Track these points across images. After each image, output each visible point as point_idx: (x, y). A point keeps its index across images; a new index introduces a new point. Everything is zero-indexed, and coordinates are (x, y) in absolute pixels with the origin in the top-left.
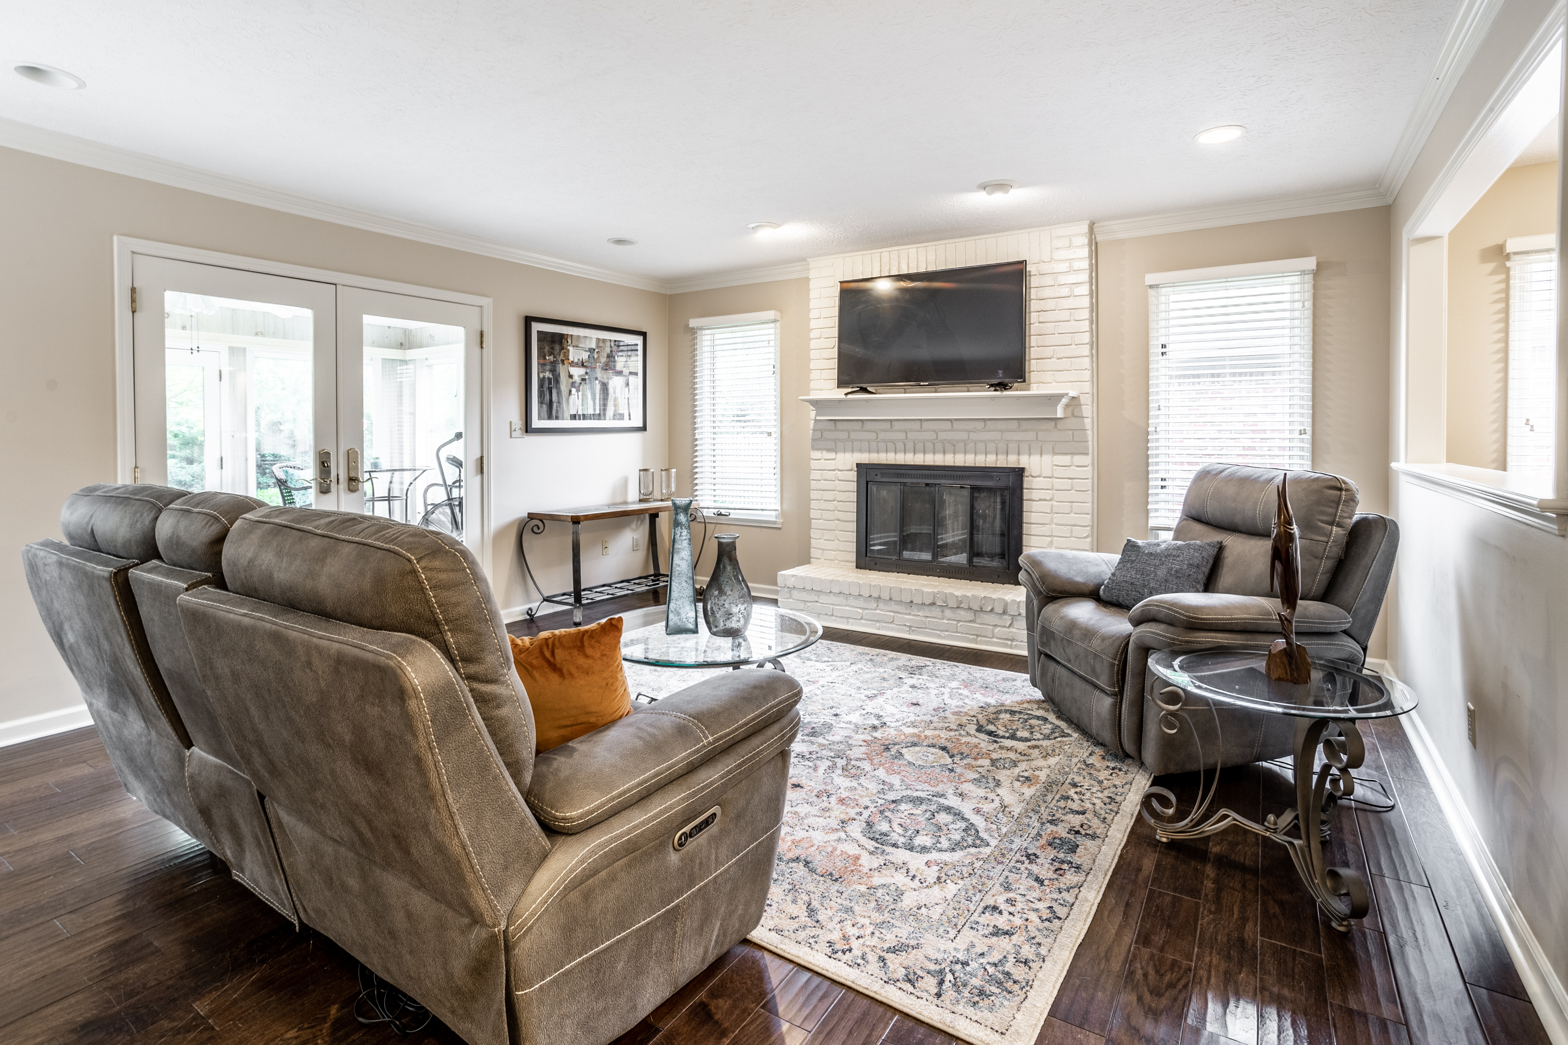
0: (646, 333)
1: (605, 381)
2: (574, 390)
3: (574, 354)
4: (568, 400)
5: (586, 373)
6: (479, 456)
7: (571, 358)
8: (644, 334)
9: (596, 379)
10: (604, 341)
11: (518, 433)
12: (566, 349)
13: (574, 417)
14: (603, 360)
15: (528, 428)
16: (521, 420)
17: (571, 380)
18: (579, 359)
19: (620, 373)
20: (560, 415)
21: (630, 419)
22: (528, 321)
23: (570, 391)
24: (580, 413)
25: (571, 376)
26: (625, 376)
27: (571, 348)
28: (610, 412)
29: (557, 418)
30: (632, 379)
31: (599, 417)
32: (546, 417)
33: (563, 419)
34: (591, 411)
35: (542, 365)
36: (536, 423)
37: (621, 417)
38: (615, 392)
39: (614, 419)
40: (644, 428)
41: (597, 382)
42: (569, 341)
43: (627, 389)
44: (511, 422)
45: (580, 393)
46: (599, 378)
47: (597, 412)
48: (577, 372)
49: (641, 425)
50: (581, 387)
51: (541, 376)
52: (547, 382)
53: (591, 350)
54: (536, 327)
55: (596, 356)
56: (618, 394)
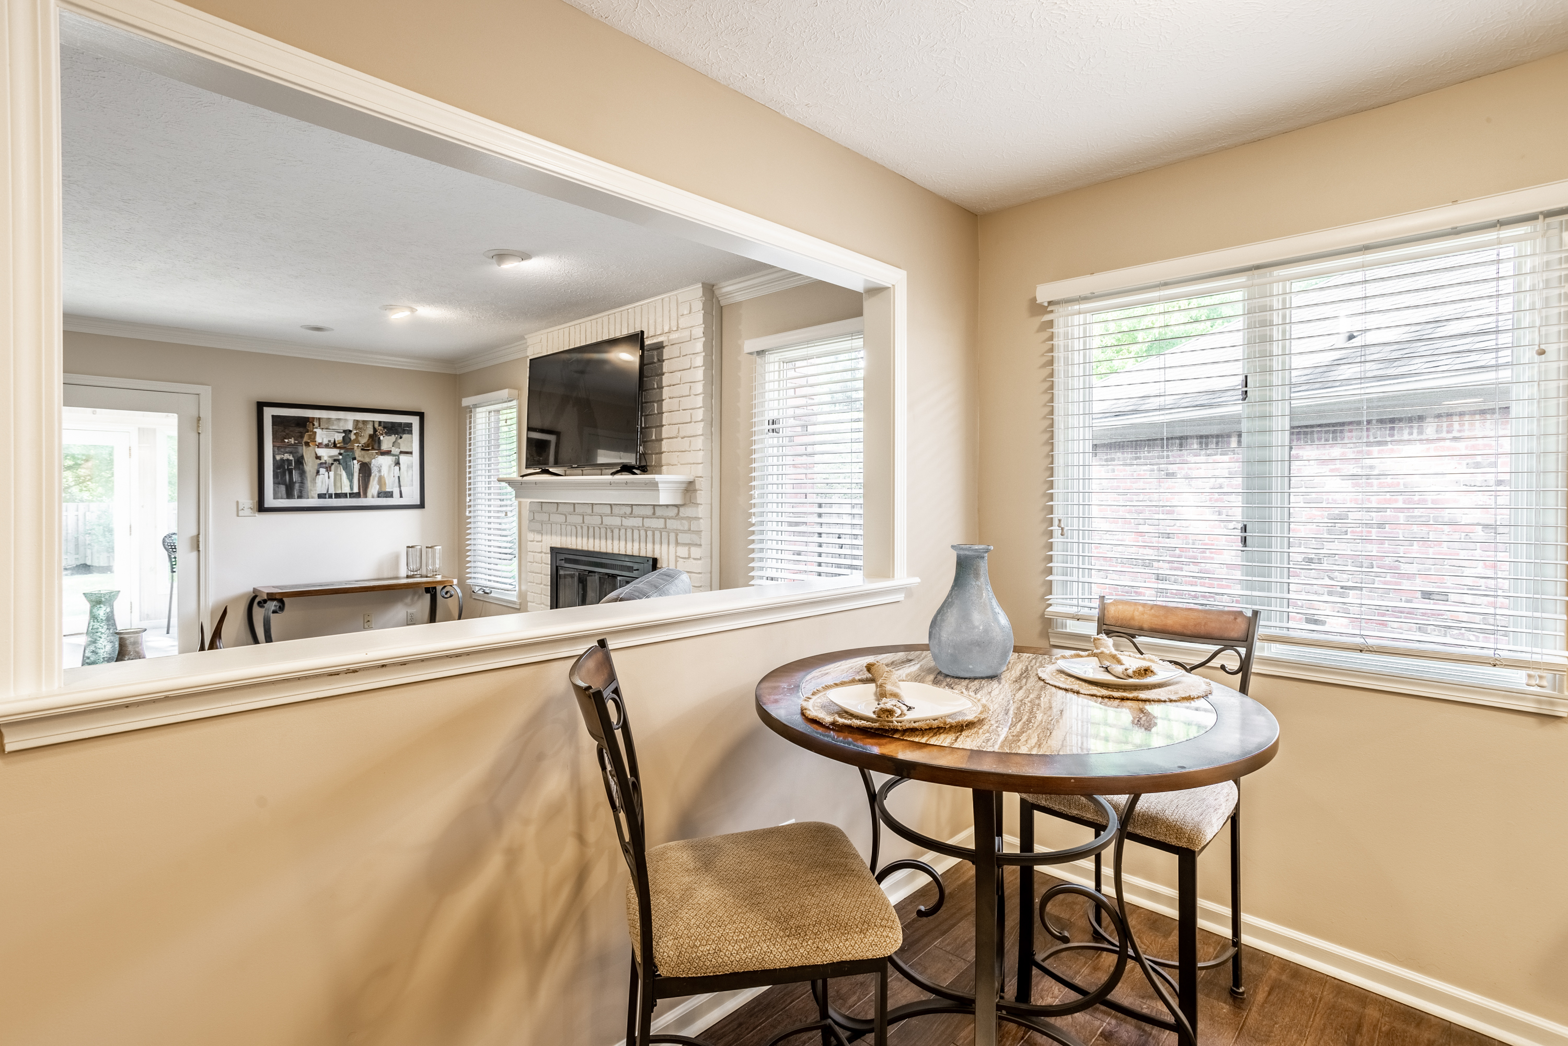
0: (423, 413)
1: (367, 460)
2: (322, 471)
3: (321, 436)
4: (314, 479)
5: (340, 454)
6: (195, 533)
7: (319, 439)
8: (421, 415)
9: (354, 459)
10: (365, 422)
11: (248, 512)
12: (312, 431)
13: (321, 496)
14: (364, 440)
15: (261, 508)
16: (252, 499)
17: (319, 461)
18: (329, 441)
19: (388, 453)
20: (304, 494)
21: (401, 496)
22: (260, 406)
23: (318, 472)
24: (332, 491)
25: (318, 458)
26: (394, 455)
27: (318, 431)
28: (374, 488)
29: (300, 497)
30: (403, 458)
31: (357, 495)
32: (285, 496)
33: (308, 498)
34: (346, 490)
35: (277, 449)
36: (270, 501)
37: (390, 495)
38: (380, 471)
39: (378, 497)
40: (422, 505)
41: (355, 462)
42: (316, 424)
43: (397, 468)
44: (238, 502)
45: (332, 474)
46: (357, 458)
47: (356, 490)
48: (326, 454)
49: (418, 503)
50: (333, 467)
51: (278, 458)
52: (286, 463)
53: (347, 432)
54: (269, 413)
55: (353, 437)
56: (384, 472)
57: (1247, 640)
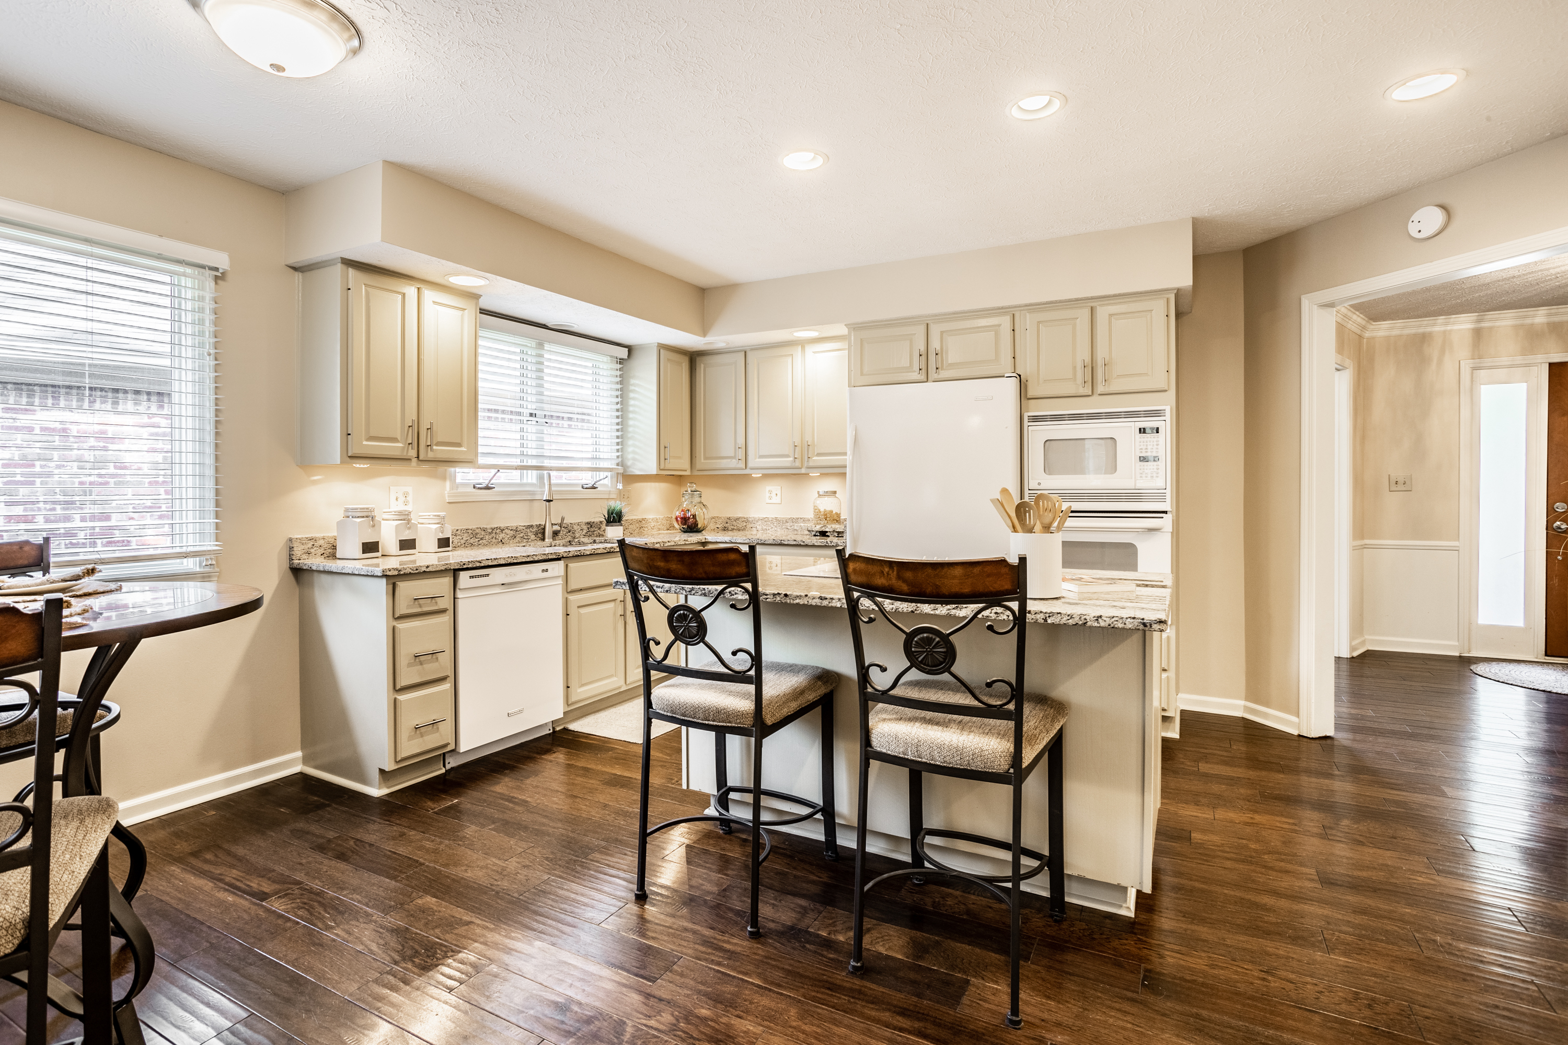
57: (40, 563)
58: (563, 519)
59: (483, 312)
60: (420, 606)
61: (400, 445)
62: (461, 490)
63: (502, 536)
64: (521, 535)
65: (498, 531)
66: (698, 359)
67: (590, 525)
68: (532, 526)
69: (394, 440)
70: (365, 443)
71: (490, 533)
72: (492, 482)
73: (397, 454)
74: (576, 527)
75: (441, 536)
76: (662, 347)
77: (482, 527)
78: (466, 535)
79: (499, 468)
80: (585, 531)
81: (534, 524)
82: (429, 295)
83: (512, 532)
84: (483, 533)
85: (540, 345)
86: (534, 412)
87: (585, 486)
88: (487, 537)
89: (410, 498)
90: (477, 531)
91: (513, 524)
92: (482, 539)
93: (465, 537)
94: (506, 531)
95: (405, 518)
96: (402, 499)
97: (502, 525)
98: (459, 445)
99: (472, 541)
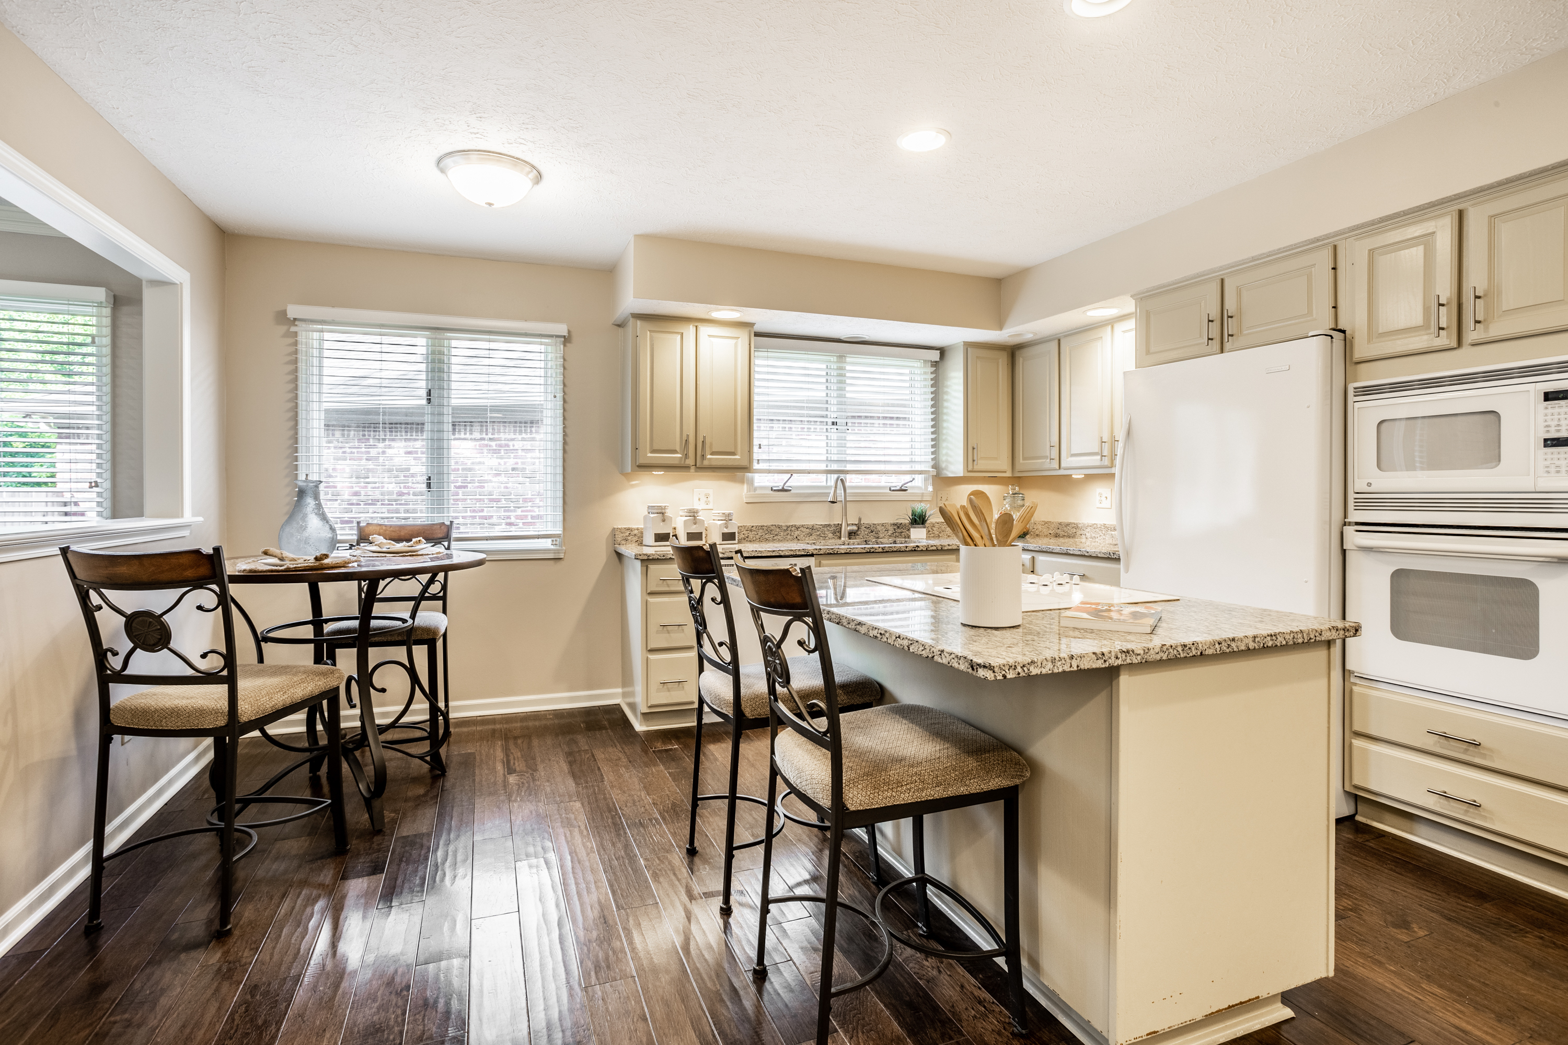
57: (447, 537)
58: (860, 520)
59: (757, 334)
60: (668, 586)
61: (679, 455)
62: (758, 492)
63: (797, 533)
64: (818, 533)
65: (793, 529)
66: (1018, 353)
67: (898, 526)
68: (829, 525)
69: (675, 452)
70: (649, 455)
71: (785, 531)
72: (787, 484)
73: (676, 462)
74: (879, 528)
75: (726, 531)
76: (969, 345)
77: (777, 524)
78: (761, 531)
79: (791, 472)
80: (890, 532)
81: (832, 523)
82: (705, 330)
83: (808, 530)
84: (778, 530)
85: (841, 358)
86: (835, 420)
87: (892, 488)
88: (782, 533)
89: (711, 499)
90: (772, 528)
91: (810, 522)
92: (776, 535)
93: (760, 533)
94: (802, 529)
95: (693, 514)
96: (703, 499)
97: (798, 523)
98: (733, 454)
99: (767, 536)
